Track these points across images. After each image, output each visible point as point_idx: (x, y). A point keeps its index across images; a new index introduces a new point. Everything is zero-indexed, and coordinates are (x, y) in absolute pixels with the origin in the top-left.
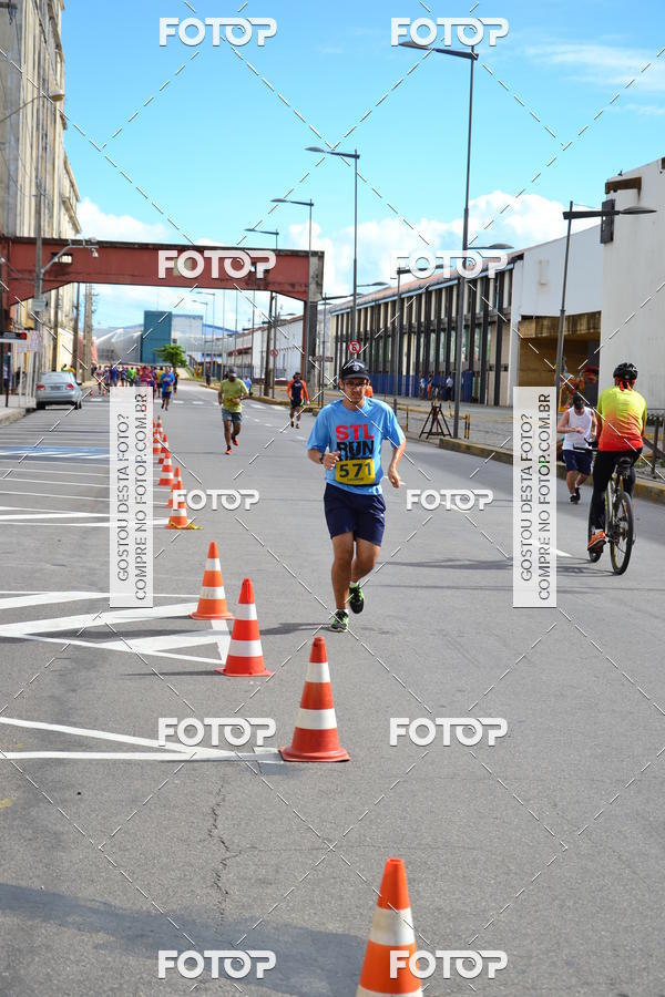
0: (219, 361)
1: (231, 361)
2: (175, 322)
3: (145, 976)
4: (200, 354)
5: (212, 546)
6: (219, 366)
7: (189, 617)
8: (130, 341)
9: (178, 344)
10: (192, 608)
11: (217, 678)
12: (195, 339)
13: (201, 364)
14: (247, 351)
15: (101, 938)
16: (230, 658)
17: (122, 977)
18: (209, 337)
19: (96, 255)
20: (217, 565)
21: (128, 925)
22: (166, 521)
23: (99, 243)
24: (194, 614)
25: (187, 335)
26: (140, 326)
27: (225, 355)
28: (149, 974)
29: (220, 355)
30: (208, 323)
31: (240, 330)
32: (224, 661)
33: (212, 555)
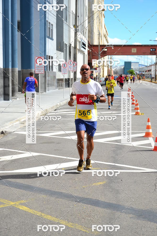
0: (143, 73)
1: (146, 73)
2: (132, 64)
3: (143, 225)
4: (138, 72)
5: (148, 119)
6: (143, 74)
7: (143, 137)
8: (121, 69)
9: (133, 69)
10: (144, 134)
11: (152, 152)
12: (137, 68)
13: (139, 74)
14: (150, 70)
15: (131, 215)
16: (155, 147)
17: (138, 225)
18: (141, 67)
19: (113, 48)
20: (150, 124)
21: (137, 212)
22: (135, 113)
23: (114, 45)
24: (144, 136)
25: (135, 67)
26: (123, 65)
27: (144, 72)
28: (144, 225)
29: (143, 72)
30: (140, 64)
31: (148, 65)
32: (153, 148)
33: (148, 121)
